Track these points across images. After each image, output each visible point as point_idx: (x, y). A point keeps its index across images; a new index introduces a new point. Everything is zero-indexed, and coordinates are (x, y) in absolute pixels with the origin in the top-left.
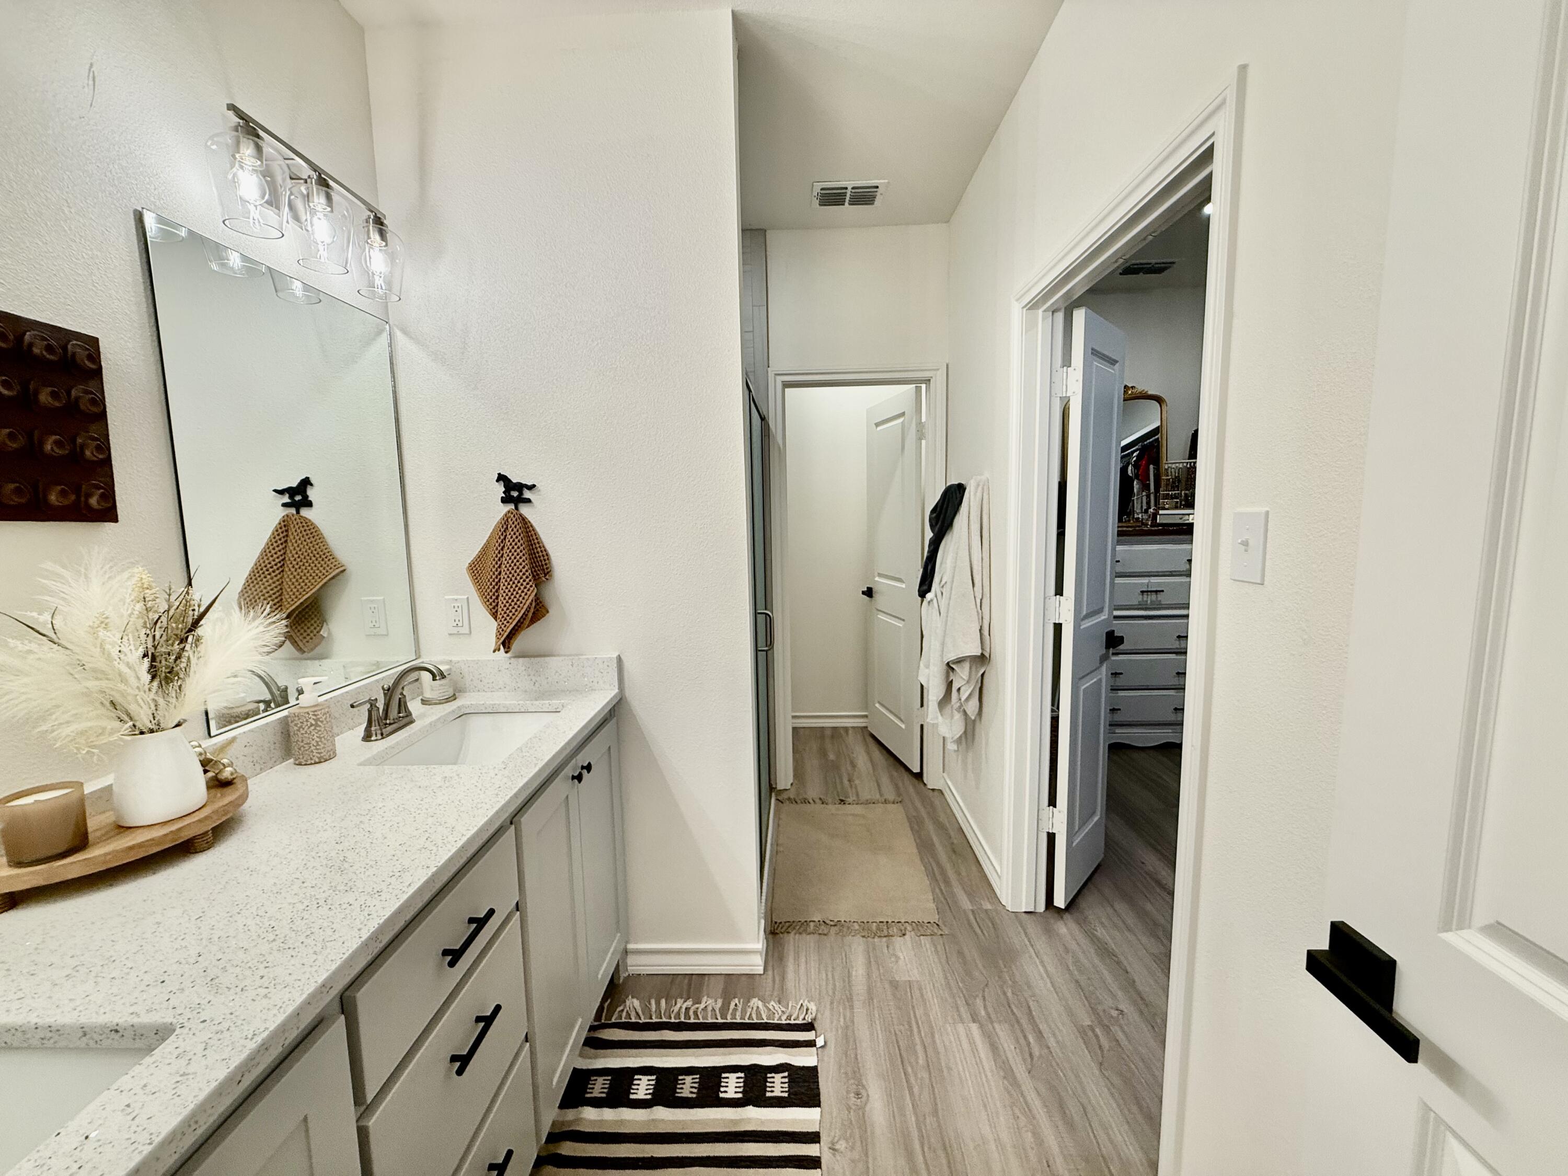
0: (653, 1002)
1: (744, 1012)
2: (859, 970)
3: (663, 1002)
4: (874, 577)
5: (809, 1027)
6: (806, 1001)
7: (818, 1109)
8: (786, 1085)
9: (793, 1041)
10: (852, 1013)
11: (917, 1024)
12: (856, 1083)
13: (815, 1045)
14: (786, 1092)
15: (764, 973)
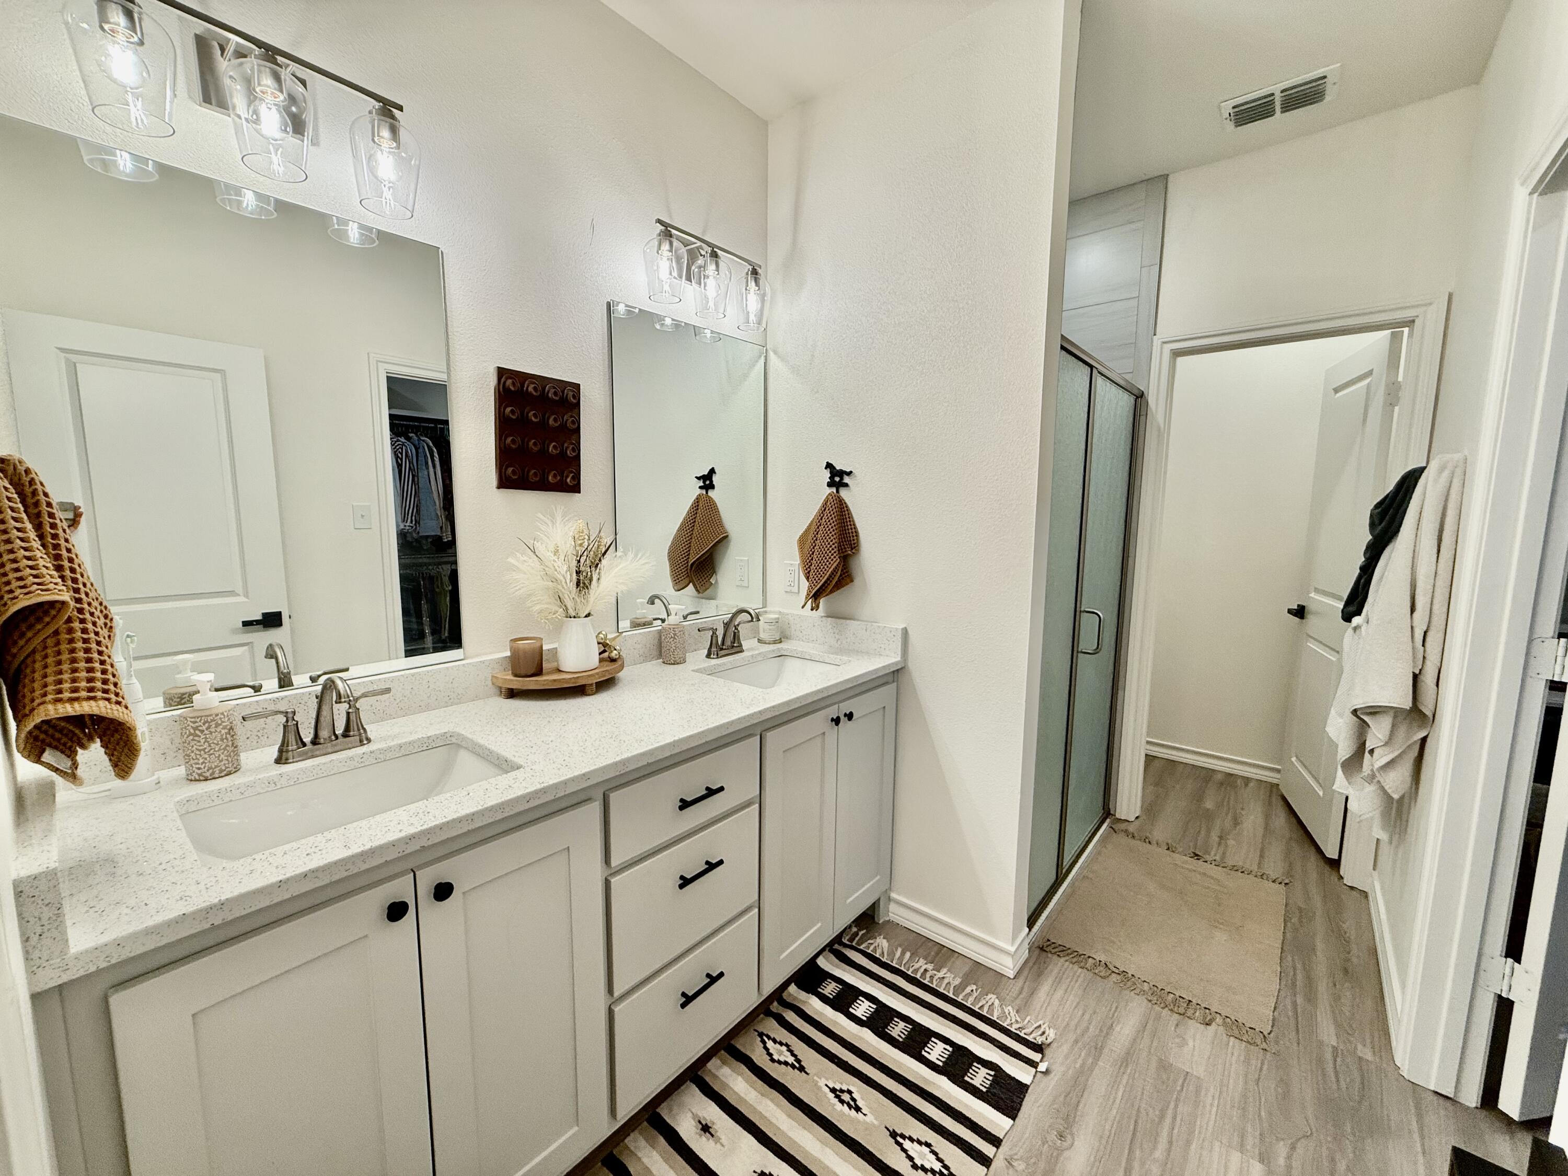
0: (900, 950)
1: (977, 999)
2: (1125, 1031)
3: (908, 955)
4: (1309, 592)
5: (1038, 1048)
6: (1046, 1025)
7: (1010, 1121)
8: (989, 1082)
9: (1014, 1051)
10: (1095, 1063)
11: (1174, 1118)
12: (1066, 1126)
13: (1036, 1068)
14: (985, 1087)
15: (1014, 978)
